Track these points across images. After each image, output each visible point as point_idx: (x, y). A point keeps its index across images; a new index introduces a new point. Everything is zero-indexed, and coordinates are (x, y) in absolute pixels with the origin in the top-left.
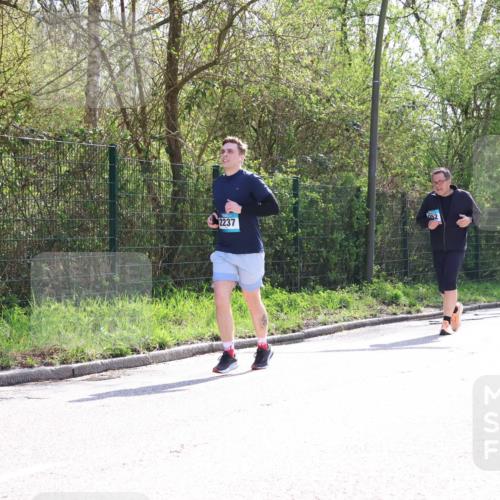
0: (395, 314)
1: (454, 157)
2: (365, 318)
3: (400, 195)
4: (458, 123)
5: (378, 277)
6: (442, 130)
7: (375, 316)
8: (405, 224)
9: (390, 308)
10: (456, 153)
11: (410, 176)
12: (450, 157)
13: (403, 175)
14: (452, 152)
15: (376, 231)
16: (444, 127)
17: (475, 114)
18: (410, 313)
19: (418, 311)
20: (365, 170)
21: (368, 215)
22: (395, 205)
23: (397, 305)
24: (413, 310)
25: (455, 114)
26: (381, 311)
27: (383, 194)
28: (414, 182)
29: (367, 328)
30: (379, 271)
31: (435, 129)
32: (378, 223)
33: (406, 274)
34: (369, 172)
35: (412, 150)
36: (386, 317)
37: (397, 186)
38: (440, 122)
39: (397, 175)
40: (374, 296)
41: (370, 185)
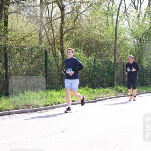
0: (121, 95)
1: (137, 53)
2: (113, 96)
3: (122, 63)
4: (138, 44)
5: (117, 85)
6: (134, 46)
7: (116, 95)
8: (124, 71)
9: (120, 93)
10: (138, 52)
11: (125, 58)
12: (136, 53)
13: (123, 58)
14: (136, 51)
15: (116, 73)
16: (134, 45)
17: (143, 41)
18: (125, 94)
19: (127, 94)
20: (113, 56)
21: (114, 68)
22: (121, 66)
23: (122, 92)
24: (126, 94)
25: (137, 41)
26: (117, 94)
27: (118, 63)
28: (126, 60)
29: (114, 99)
30: (117, 84)
31: (132, 45)
32: (117, 71)
33: (124, 84)
34: (114, 57)
35: (126, 51)
36: (119, 96)
37: (122, 61)
38: (133, 44)
39: (122, 58)
40: (116, 90)
41: (115, 60)
